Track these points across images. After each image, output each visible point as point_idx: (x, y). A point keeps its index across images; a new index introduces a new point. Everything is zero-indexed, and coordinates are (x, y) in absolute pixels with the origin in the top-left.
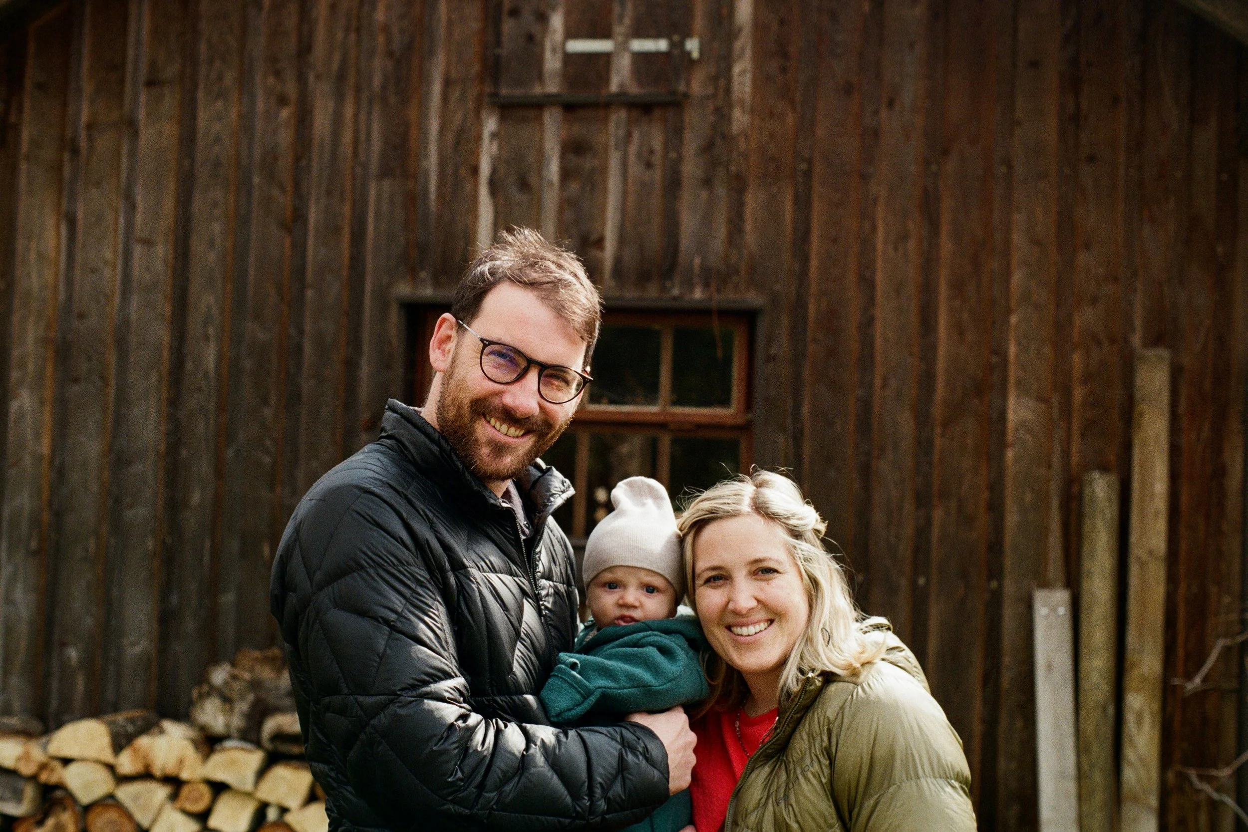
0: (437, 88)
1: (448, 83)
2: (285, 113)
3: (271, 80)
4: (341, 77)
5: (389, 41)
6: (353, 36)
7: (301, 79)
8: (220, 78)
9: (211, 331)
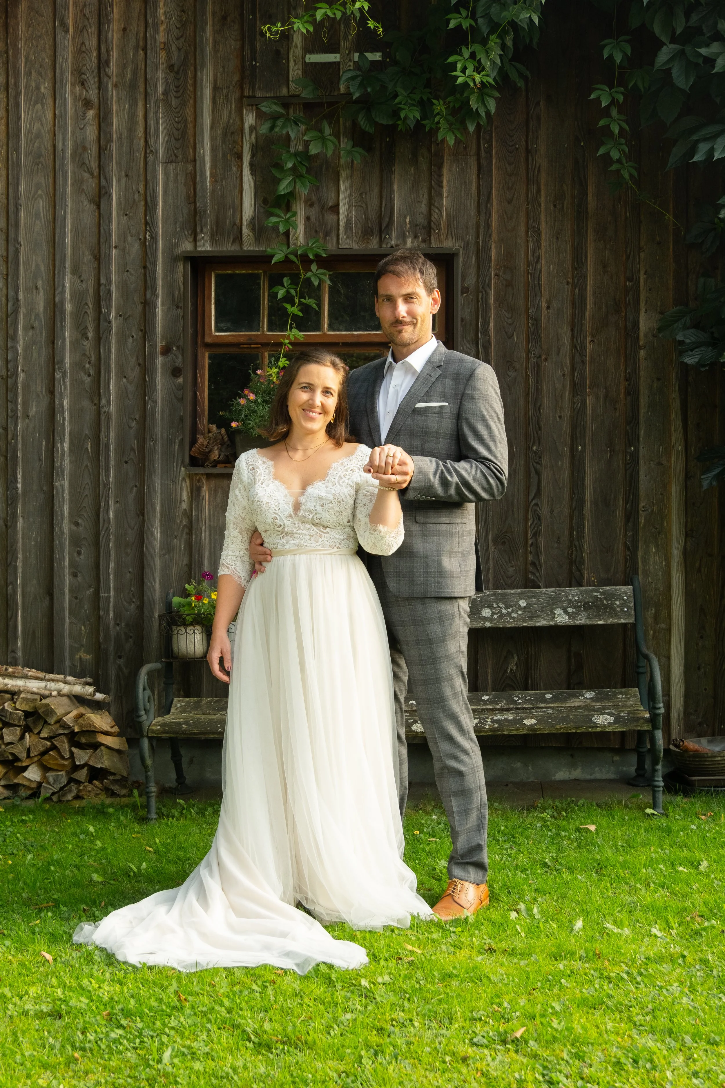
0: (208, 92)
1: (215, 89)
2: (91, 113)
3: (78, 89)
4: (133, 86)
5: (169, 57)
6: (141, 53)
7: (101, 86)
8: (38, 88)
9: (40, 284)
